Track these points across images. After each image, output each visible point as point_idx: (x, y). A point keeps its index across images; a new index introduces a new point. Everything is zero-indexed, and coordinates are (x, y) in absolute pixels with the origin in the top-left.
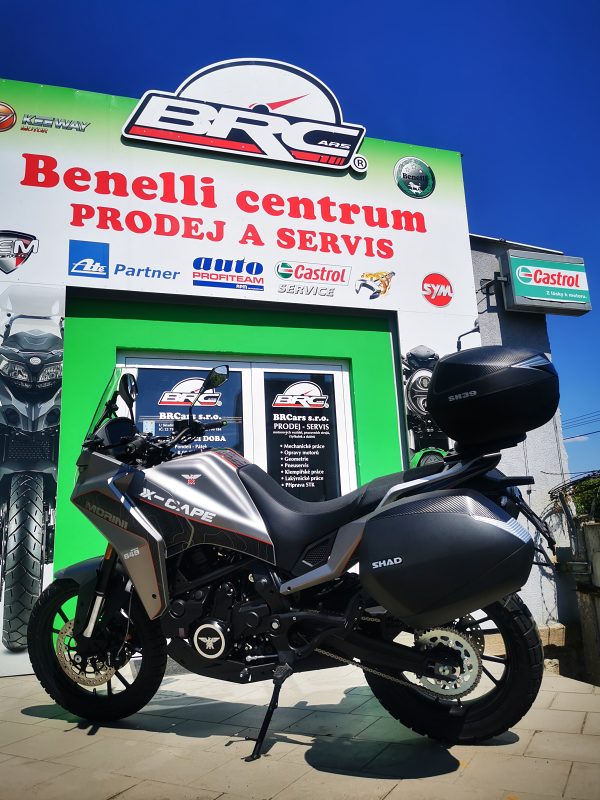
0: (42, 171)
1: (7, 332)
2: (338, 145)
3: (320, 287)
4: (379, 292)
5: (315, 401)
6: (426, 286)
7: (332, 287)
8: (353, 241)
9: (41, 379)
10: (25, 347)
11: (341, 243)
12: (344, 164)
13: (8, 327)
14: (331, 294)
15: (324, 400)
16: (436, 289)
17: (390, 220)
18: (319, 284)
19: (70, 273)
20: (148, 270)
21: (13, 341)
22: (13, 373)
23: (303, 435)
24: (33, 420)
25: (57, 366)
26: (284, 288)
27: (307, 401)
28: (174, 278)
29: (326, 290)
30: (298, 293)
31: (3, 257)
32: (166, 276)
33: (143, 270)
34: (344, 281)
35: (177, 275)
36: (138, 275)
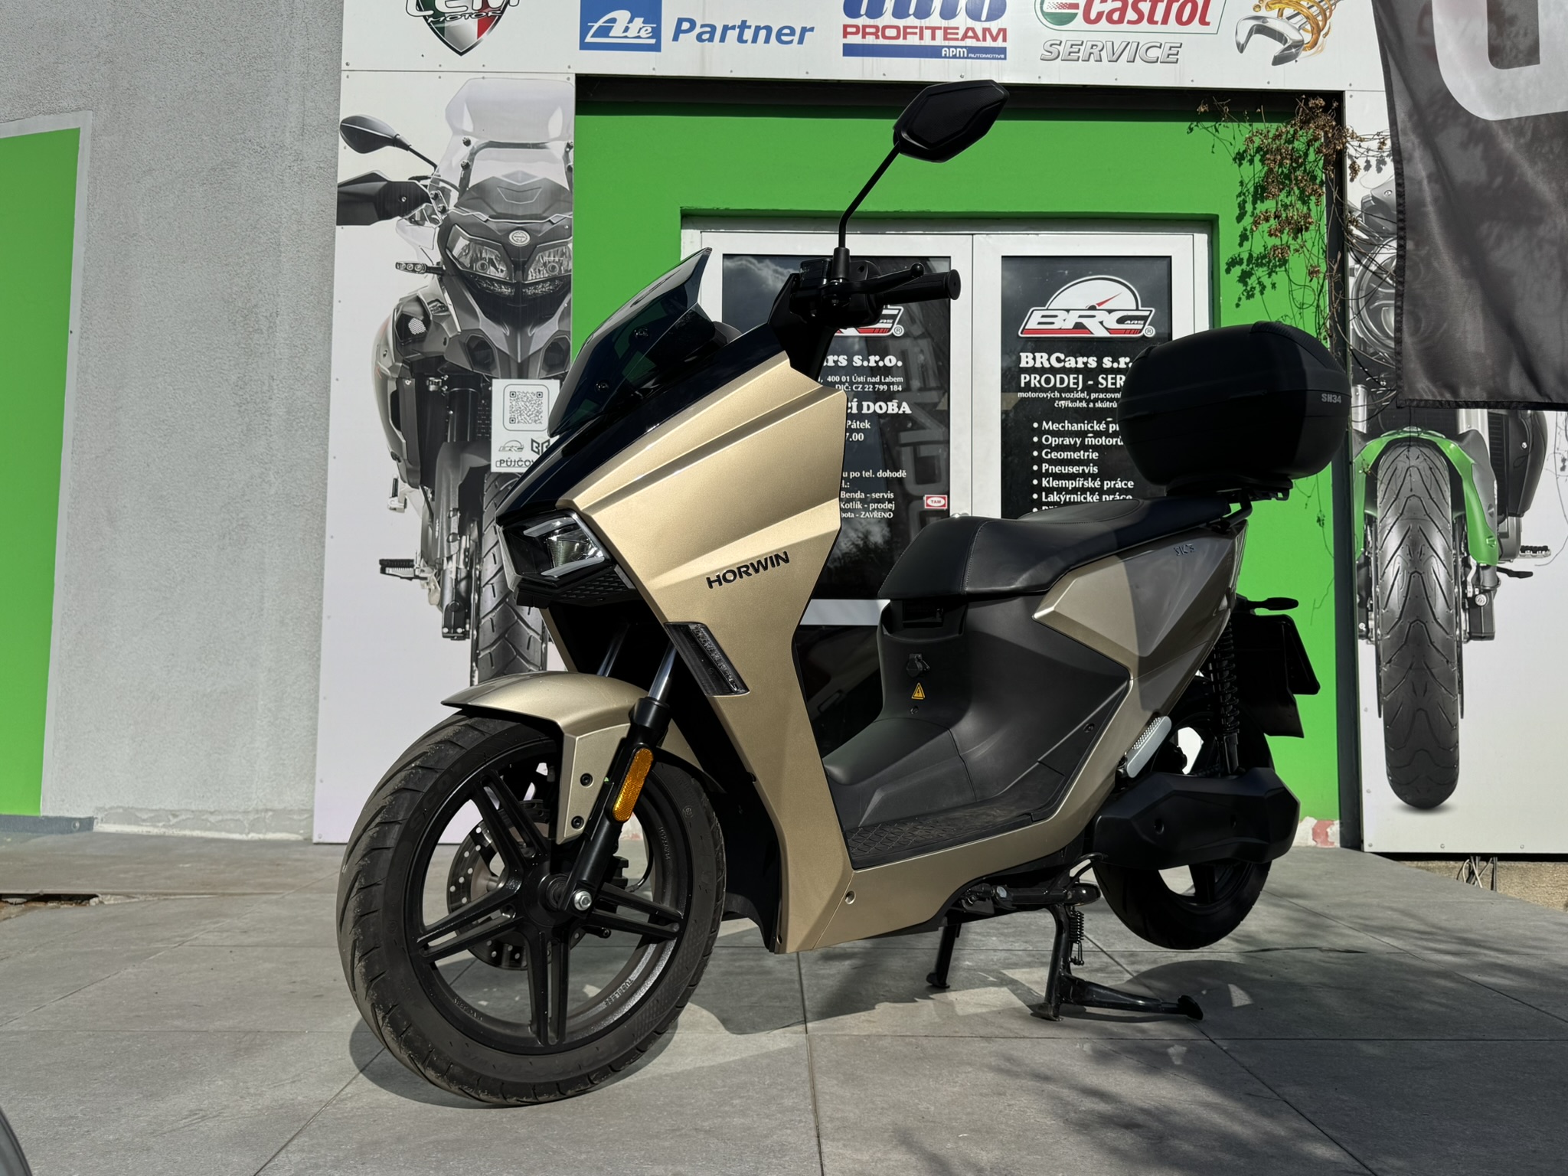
1: (465, 180)
3: (1145, 40)
4: (1299, 45)
5: (1121, 321)
7: (1176, 39)
9: (532, 276)
10: (500, 209)
13: (467, 167)
14: (1172, 57)
15: (1145, 318)
18: (1144, 34)
19: (584, 46)
20: (744, 26)
21: (477, 198)
22: (479, 263)
23: (1088, 401)
24: (519, 361)
25: (560, 249)
26: (1054, 49)
27: (1101, 323)
28: (801, 41)
29: (1160, 47)
30: (1088, 60)
31: (453, 18)
32: (784, 38)
33: (733, 28)
34: (1208, 24)
35: (808, 34)
36: (722, 39)
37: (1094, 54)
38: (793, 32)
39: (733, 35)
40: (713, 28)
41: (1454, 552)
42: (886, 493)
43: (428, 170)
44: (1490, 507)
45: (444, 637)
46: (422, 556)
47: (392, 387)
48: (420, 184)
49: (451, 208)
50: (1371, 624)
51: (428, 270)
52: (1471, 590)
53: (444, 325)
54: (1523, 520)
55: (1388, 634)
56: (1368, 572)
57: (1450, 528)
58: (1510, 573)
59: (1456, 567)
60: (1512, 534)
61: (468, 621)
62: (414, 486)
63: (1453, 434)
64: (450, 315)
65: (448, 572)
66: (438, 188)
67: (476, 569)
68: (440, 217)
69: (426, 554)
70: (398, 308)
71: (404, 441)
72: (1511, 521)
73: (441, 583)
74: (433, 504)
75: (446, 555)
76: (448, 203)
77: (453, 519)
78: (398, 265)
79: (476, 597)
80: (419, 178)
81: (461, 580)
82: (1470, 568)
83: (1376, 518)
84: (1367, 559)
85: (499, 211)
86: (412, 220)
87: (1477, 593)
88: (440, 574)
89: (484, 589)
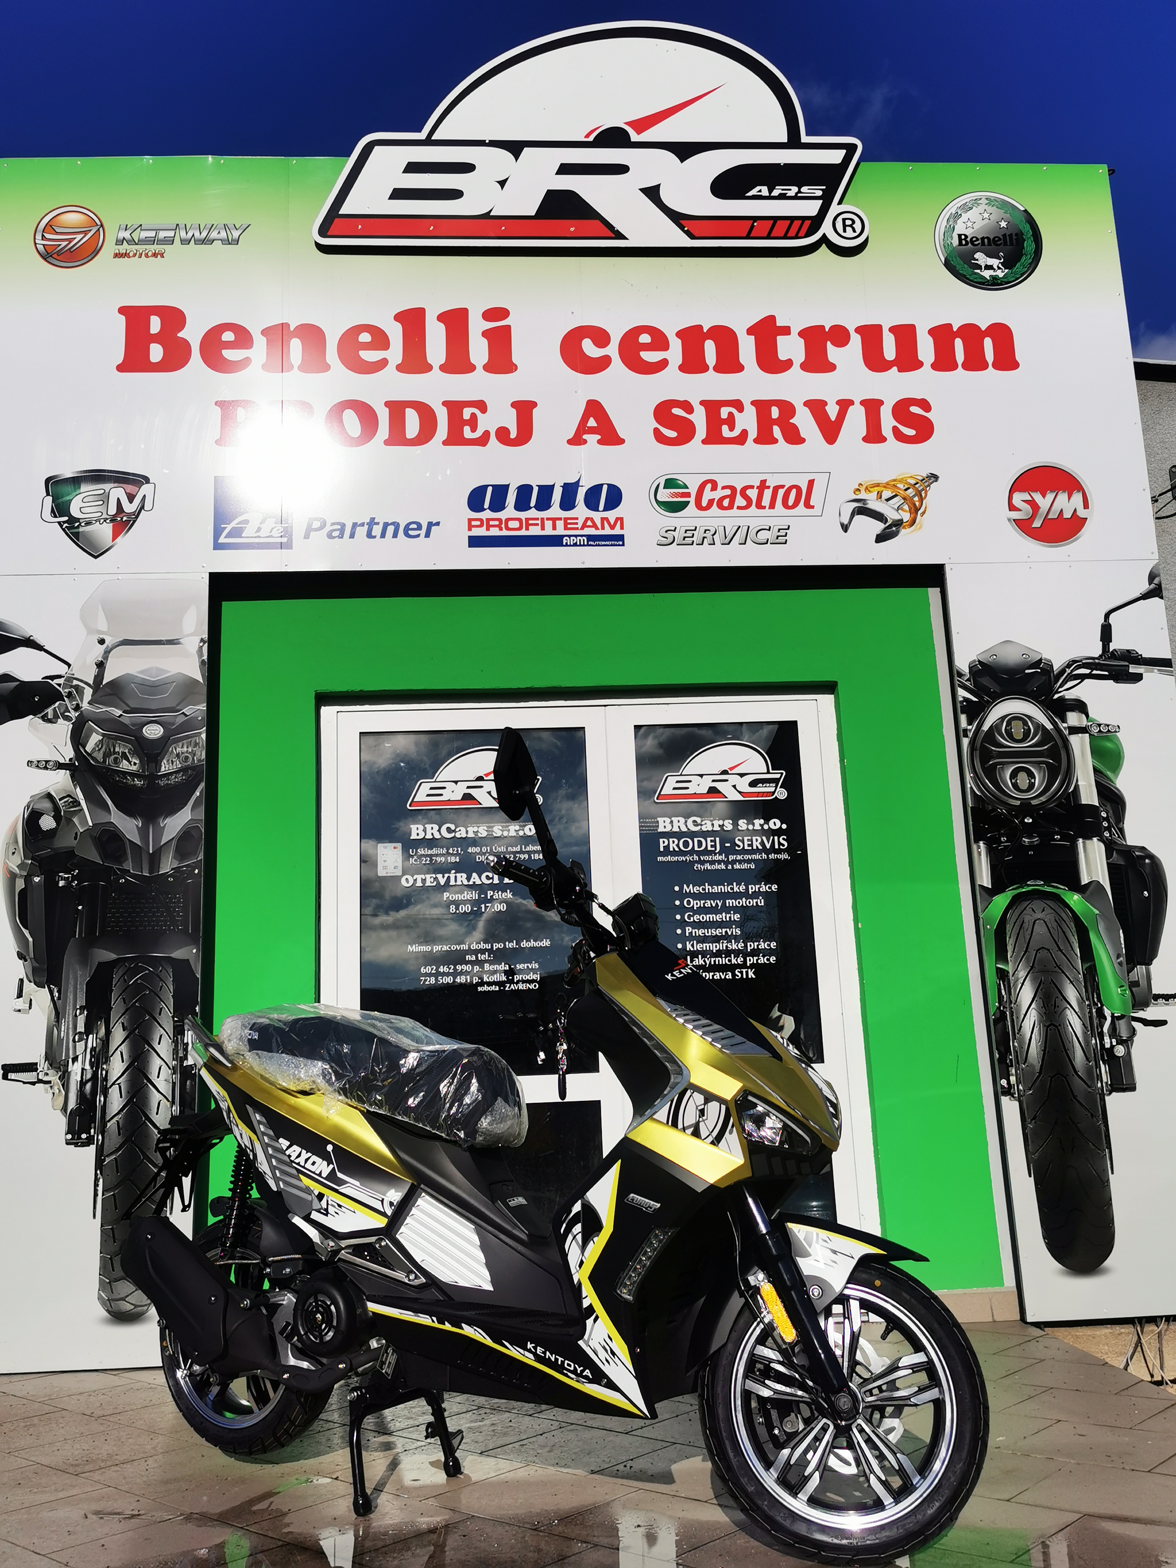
0: (156, 339)
1: (99, 677)
2: (795, 189)
3: (755, 524)
4: (898, 523)
5: (753, 784)
6: (1019, 498)
7: (783, 523)
8: (832, 411)
9: (165, 767)
10: (133, 704)
11: (804, 420)
12: (809, 234)
13: (101, 665)
14: (781, 538)
15: (776, 781)
16: (1044, 502)
17: (926, 349)
18: (753, 518)
19: (217, 546)
20: (372, 522)
21: (110, 695)
22: (112, 757)
23: (727, 863)
24: (151, 852)
25: (193, 740)
26: (670, 535)
27: (734, 786)
28: (427, 535)
29: (769, 530)
30: (702, 544)
31: (88, 523)
32: (411, 533)
33: (363, 525)
34: (813, 507)
35: (433, 528)
36: (352, 536)
37: (708, 538)
38: (419, 527)
39: (362, 532)
40: (343, 526)
41: (1087, 1003)
42: (531, 963)
43: (62, 669)
44: (1118, 957)
45: (67, 1144)
46: (47, 1059)
47: (20, 884)
48: (54, 683)
49: (85, 705)
50: (1013, 1079)
51: (60, 766)
52: (1109, 1041)
53: (75, 820)
54: (1153, 968)
55: (1030, 1089)
56: (1005, 1026)
57: (1082, 979)
58: (1146, 1022)
59: (1091, 1018)
60: (1143, 983)
61: (93, 1125)
62: (39, 985)
63: (1075, 885)
64: (82, 809)
65: (72, 1074)
66: (71, 687)
67: (103, 1069)
68: (74, 715)
69: (52, 1057)
70: (28, 806)
71: (31, 939)
72: (1140, 969)
73: (66, 1086)
74: (59, 1003)
75: (71, 1056)
76: (82, 700)
77: (79, 1017)
78: (30, 763)
79: (102, 1099)
80: (53, 678)
81: (87, 1081)
82: (1106, 1019)
83: (1008, 972)
84: (1003, 1015)
85: (133, 706)
86: (45, 719)
87: (1114, 1043)
88: (65, 1077)
89: (110, 1090)
